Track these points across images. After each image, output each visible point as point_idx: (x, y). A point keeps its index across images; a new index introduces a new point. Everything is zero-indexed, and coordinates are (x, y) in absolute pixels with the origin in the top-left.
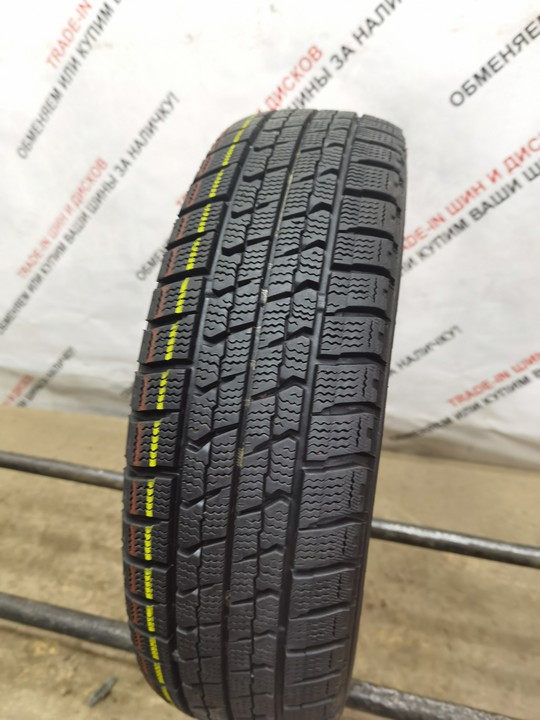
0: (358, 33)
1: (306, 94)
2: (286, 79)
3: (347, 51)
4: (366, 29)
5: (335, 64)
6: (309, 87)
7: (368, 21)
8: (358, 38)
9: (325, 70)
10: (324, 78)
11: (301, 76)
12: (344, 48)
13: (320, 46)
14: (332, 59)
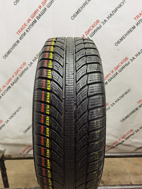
0: (136, 55)
1: (124, 67)
2: (120, 64)
3: (134, 58)
4: (138, 54)
5: (131, 61)
6: (125, 65)
7: (139, 52)
8: (136, 56)
9: (128, 62)
10: (128, 63)
11: (123, 63)
12: (133, 58)
13: (128, 57)
14: (130, 60)
